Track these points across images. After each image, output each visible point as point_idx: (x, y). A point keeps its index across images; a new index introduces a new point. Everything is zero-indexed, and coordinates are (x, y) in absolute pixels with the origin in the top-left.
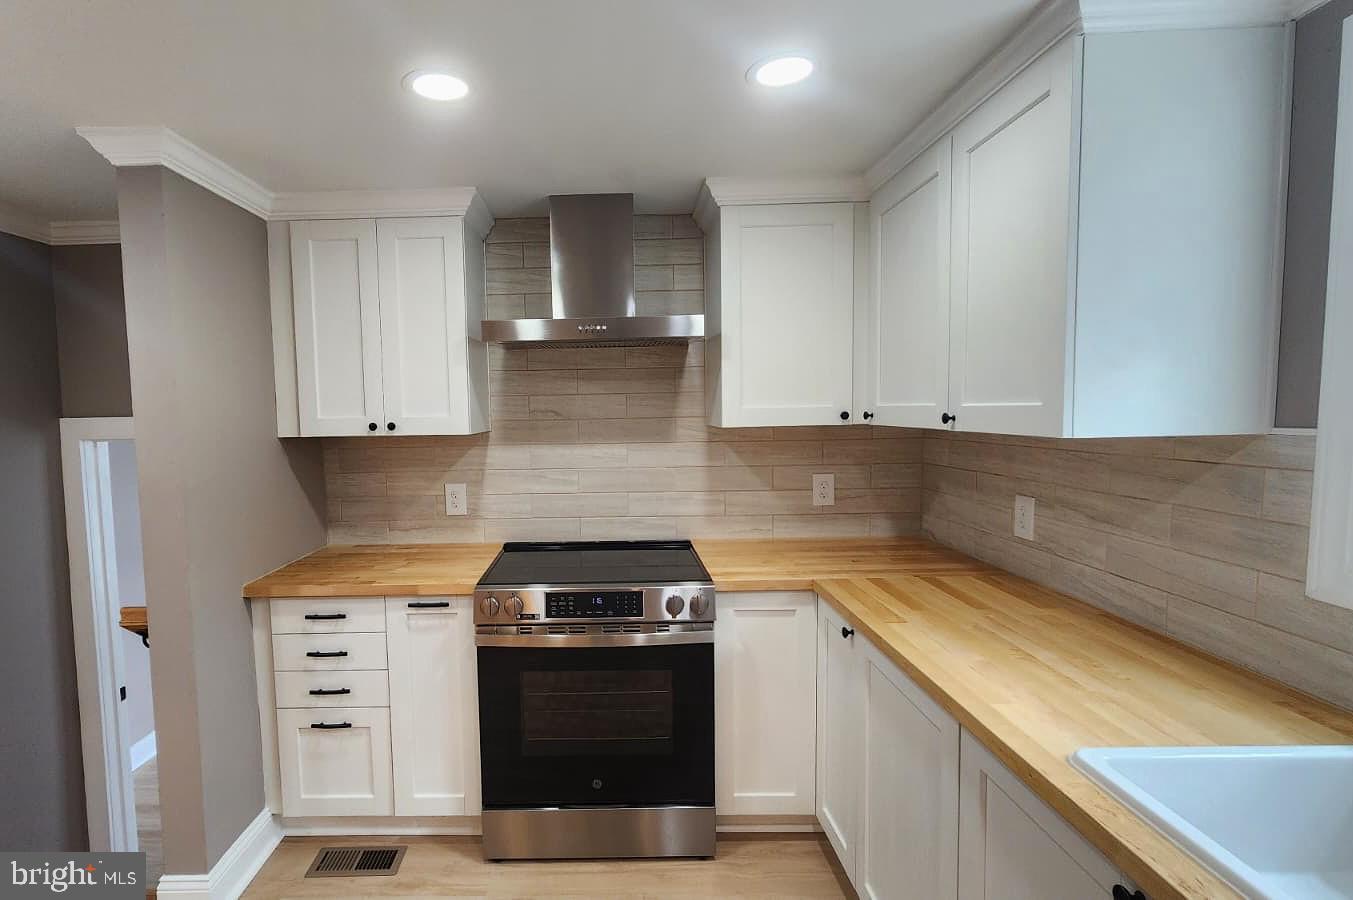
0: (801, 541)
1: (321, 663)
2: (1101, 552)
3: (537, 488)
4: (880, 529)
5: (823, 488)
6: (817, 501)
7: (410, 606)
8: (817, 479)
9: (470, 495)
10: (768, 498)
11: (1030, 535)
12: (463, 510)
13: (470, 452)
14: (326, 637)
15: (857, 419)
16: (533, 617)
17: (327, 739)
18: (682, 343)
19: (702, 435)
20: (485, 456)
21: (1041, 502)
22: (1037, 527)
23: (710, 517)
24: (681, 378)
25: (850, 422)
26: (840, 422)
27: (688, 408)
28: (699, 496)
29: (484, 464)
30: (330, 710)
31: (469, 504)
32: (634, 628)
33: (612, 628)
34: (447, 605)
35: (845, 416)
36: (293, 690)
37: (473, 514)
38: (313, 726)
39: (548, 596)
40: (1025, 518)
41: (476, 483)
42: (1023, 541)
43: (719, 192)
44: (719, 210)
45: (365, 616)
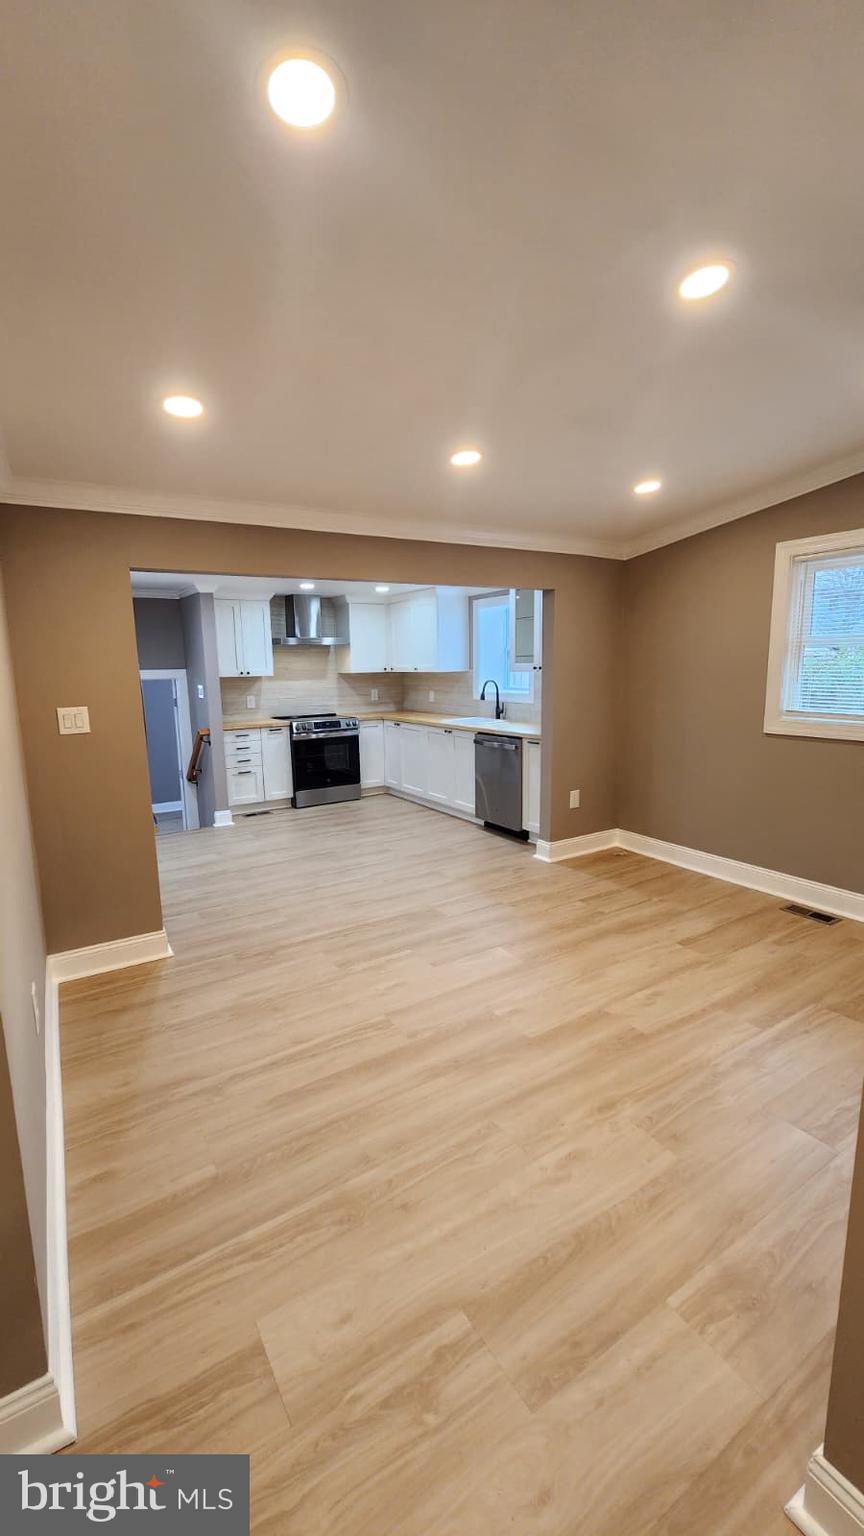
1: (240, 752)
4: (392, 707)
5: (374, 694)
6: (373, 699)
7: (272, 731)
8: (373, 691)
9: (256, 701)
10: (357, 699)
11: (433, 700)
12: (253, 706)
14: (241, 743)
15: (389, 670)
17: (243, 778)
18: (328, 647)
20: (261, 685)
21: (436, 691)
23: (340, 705)
24: (329, 657)
25: (387, 671)
26: (384, 671)
27: (331, 667)
28: (337, 698)
29: (261, 688)
30: (244, 768)
31: (256, 703)
32: (336, 731)
34: (282, 730)
35: (385, 669)
36: (231, 762)
37: (257, 707)
38: (238, 773)
40: (432, 696)
41: (258, 696)
43: (349, 599)
44: (348, 604)
45: (254, 735)
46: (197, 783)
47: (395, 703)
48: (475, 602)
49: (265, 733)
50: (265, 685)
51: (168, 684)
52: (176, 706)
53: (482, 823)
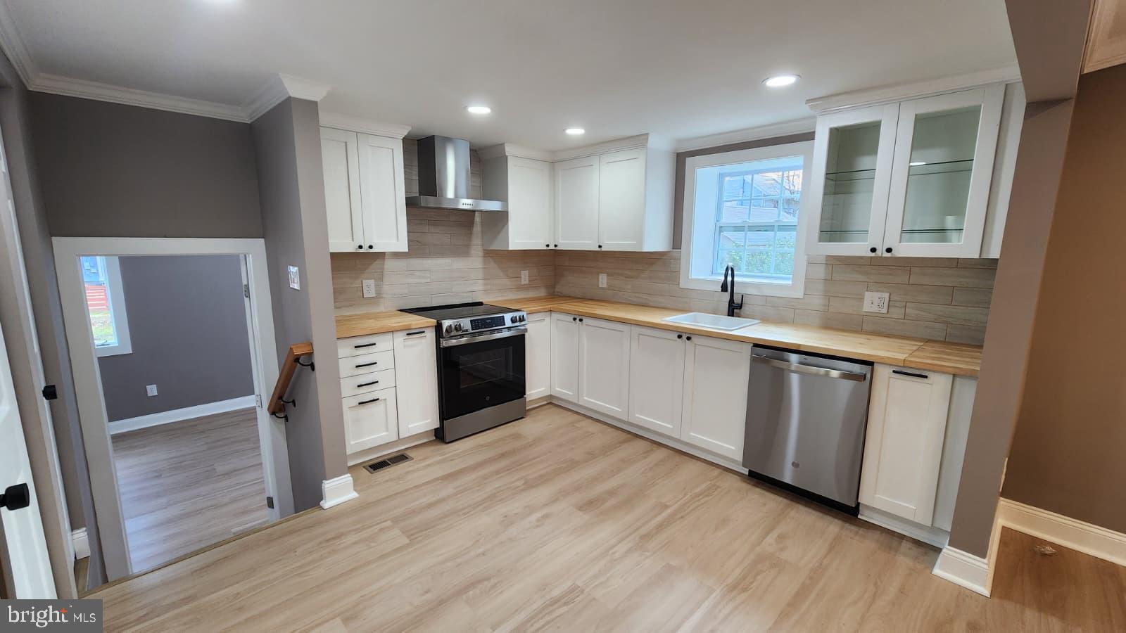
0: (518, 299)
1: (362, 370)
2: (629, 287)
3: (411, 281)
4: (542, 293)
5: (525, 276)
6: (523, 282)
7: (408, 334)
8: (526, 273)
9: (376, 286)
10: (506, 281)
11: (605, 285)
12: (373, 294)
13: (376, 262)
14: (365, 356)
15: (552, 247)
16: (467, 331)
17: (366, 410)
19: (481, 254)
20: (383, 265)
21: (609, 275)
22: (607, 283)
23: (485, 291)
24: (473, 227)
25: (550, 248)
26: (545, 248)
27: (477, 242)
28: (480, 282)
29: (383, 269)
31: (376, 291)
32: (500, 331)
33: (492, 332)
34: (424, 332)
35: (548, 246)
36: (347, 388)
37: (379, 296)
38: (360, 404)
39: (471, 321)
40: (603, 281)
41: (380, 279)
42: (603, 288)
43: (509, 150)
44: (507, 157)
45: (383, 343)
46: (286, 418)
47: (547, 287)
48: (689, 160)
49: (400, 338)
50: (389, 264)
51: (233, 262)
52: (248, 296)
53: (746, 471)
